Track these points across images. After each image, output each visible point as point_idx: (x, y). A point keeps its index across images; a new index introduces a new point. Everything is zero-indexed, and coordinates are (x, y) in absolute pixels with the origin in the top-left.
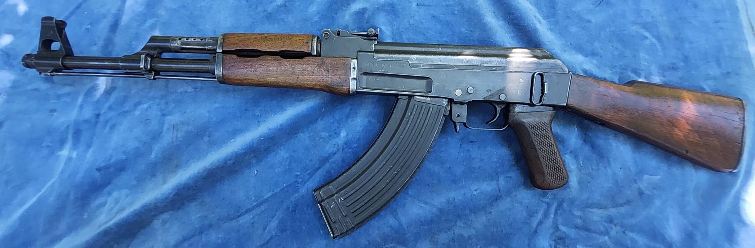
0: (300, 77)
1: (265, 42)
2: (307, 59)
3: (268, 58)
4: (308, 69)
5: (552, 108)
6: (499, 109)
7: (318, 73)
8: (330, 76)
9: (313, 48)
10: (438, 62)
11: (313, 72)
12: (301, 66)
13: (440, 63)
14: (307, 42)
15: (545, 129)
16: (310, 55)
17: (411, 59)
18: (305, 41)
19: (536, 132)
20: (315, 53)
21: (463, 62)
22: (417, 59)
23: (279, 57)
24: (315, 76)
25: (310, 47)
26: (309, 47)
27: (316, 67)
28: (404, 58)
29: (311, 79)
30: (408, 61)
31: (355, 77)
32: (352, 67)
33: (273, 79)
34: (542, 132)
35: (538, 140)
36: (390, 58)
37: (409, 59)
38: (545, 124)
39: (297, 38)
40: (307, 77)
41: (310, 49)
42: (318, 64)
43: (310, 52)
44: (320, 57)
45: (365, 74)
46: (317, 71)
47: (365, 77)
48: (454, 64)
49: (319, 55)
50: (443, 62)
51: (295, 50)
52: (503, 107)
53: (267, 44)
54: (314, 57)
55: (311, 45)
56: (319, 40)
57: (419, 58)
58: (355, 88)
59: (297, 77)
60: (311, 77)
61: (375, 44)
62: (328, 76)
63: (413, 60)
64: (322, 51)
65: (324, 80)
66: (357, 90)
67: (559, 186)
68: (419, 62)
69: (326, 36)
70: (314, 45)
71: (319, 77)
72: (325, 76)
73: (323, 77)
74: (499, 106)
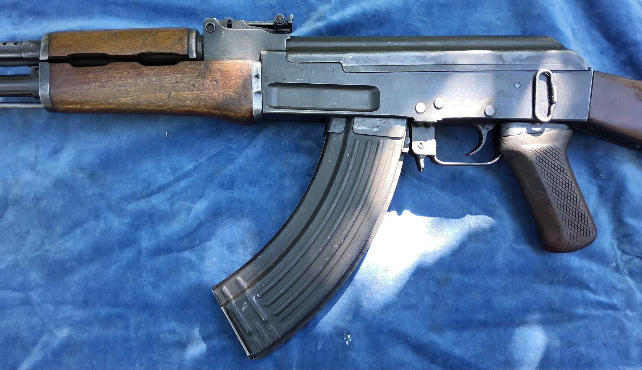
0: (173, 93)
1: (113, 42)
2: (181, 65)
3: (120, 66)
4: (185, 81)
5: (565, 126)
6: (484, 132)
7: (201, 86)
8: (219, 91)
9: (191, 48)
10: (386, 62)
11: (194, 86)
12: (173, 76)
13: (390, 63)
14: (181, 39)
15: (557, 157)
16: (186, 58)
17: (345, 58)
18: (179, 37)
19: (544, 163)
20: (194, 56)
21: (426, 60)
22: (354, 59)
23: (138, 64)
24: (196, 92)
25: (186, 46)
26: (183, 46)
27: (197, 76)
28: (335, 59)
29: (191, 96)
30: (341, 62)
31: (260, 89)
32: (254, 75)
33: (130, 98)
34: (553, 162)
35: (547, 175)
36: (313, 59)
37: (341, 59)
38: (557, 150)
39: (164, 33)
40: (185, 95)
41: (186, 50)
42: (200, 72)
43: (186, 53)
44: (204, 62)
45: (274, 85)
46: (199, 83)
47: (275, 90)
48: (412, 64)
49: (200, 58)
50: (394, 61)
51: (163, 51)
52: (491, 128)
53: (118, 44)
54: (193, 62)
55: (186, 42)
56: (200, 38)
57: (358, 57)
58: (261, 107)
59: (168, 93)
60: (190, 93)
61: (287, 38)
62: (217, 90)
63: (348, 60)
64: (204, 52)
65: (212, 97)
66: (263, 111)
67: (583, 244)
68: (357, 63)
69: (210, 28)
70: (192, 42)
71: (203, 93)
72: (213, 91)
73: (209, 93)
74: (485, 127)
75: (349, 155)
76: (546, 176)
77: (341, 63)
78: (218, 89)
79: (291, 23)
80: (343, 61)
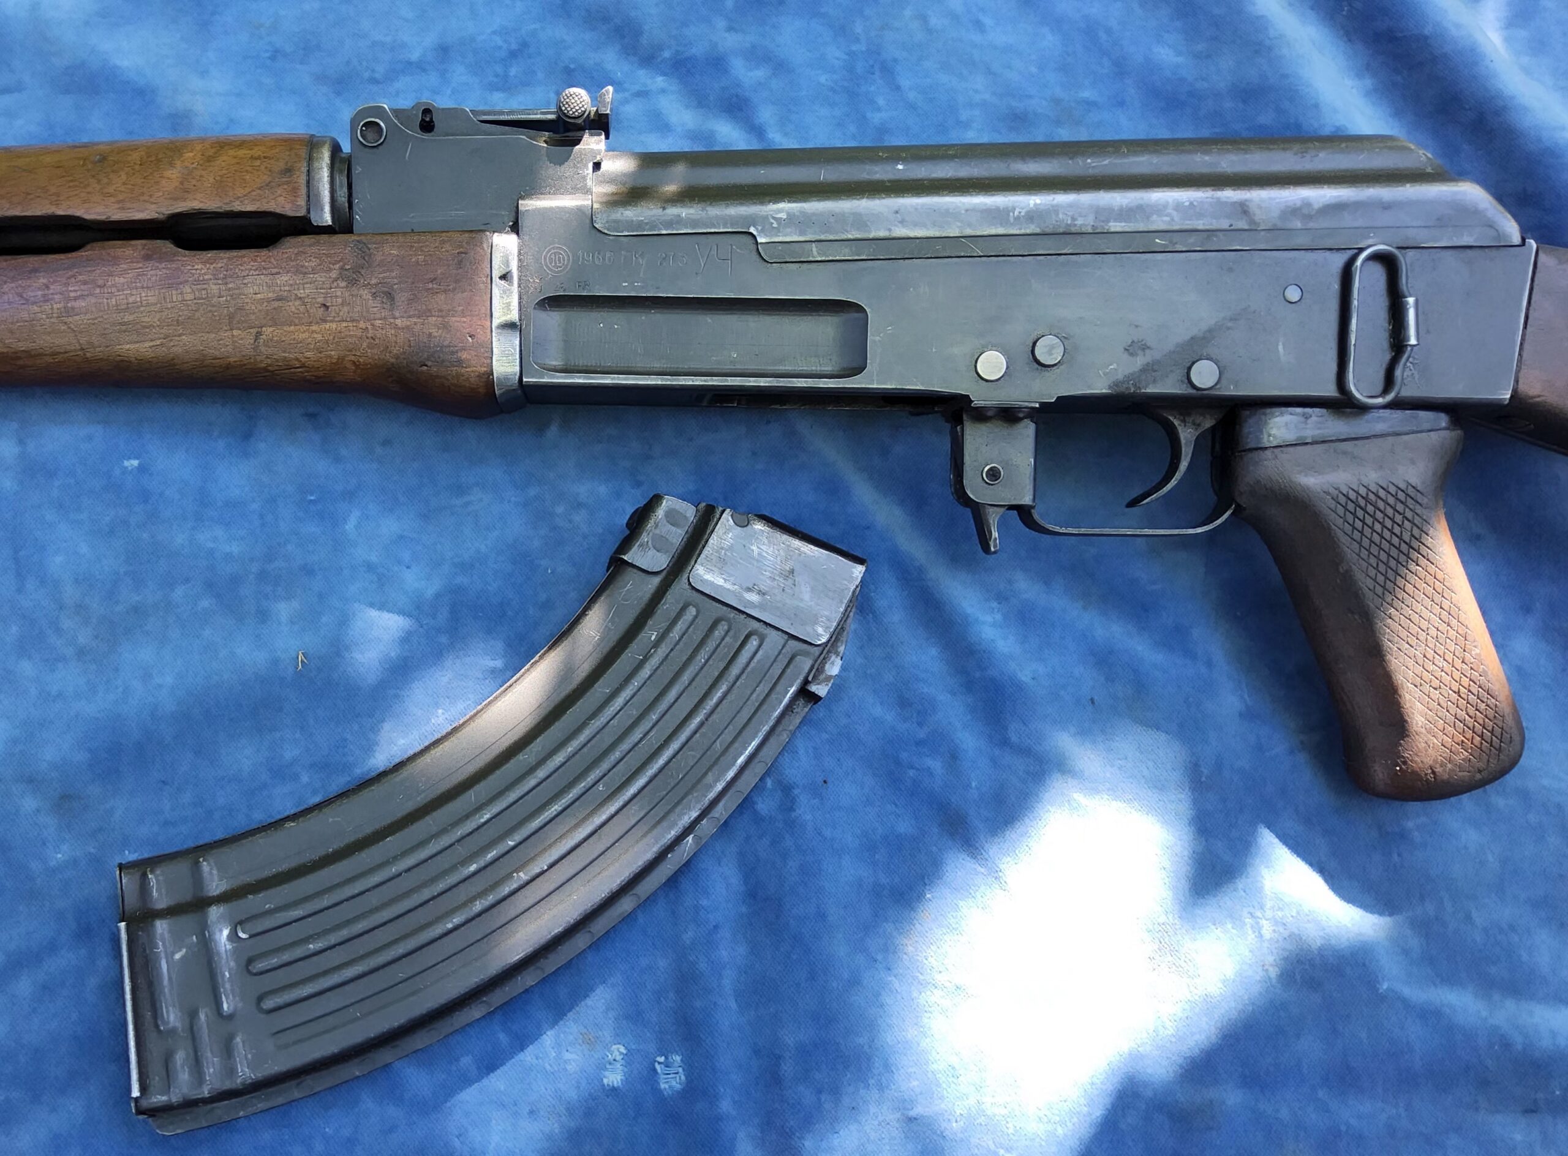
0: (268, 331)
1: (99, 181)
2: (291, 247)
3: (119, 252)
4: (301, 293)
5: (1443, 420)
6: (1187, 435)
7: (346, 309)
8: (398, 322)
9: (318, 195)
10: (890, 230)
11: (325, 306)
12: (267, 279)
13: (900, 232)
14: (288, 171)
15: (1409, 514)
16: (302, 227)
17: (765, 218)
18: (281, 165)
19: (1367, 531)
20: (326, 218)
21: (1012, 220)
22: (791, 220)
23: (167, 246)
24: (334, 326)
25: (303, 191)
26: (295, 191)
27: (336, 280)
28: (733, 220)
29: (319, 337)
30: (752, 230)
31: (514, 316)
32: (496, 274)
33: (147, 344)
34: (1397, 530)
35: (1376, 568)
36: (669, 224)
37: (753, 220)
38: (1411, 491)
39: (241, 153)
40: (301, 334)
41: (302, 202)
42: (342, 268)
43: (302, 213)
44: (353, 237)
45: (556, 302)
46: (340, 300)
47: (557, 318)
48: (969, 232)
49: (343, 225)
50: (916, 225)
51: (237, 207)
52: (1208, 423)
53: (111, 190)
54: (324, 238)
55: (303, 179)
56: (341, 163)
57: (803, 213)
58: (518, 369)
59: (254, 331)
60: (314, 328)
61: (595, 161)
62: (392, 321)
63: (775, 225)
64: (355, 208)
65: (377, 341)
66: (524, 380)
67: (1478, 776)
68: (802, 233)
69: (371, 135)
70: (320, 179)
71: (351, 328)
72: (380, 322)
73: (369, 327)
74: (1190, 419)
75: (653, 638)
76: (1372, 572)
77: (755, 233)
78: (395, 318)
79: (607, 114)
80: (760, 228)
